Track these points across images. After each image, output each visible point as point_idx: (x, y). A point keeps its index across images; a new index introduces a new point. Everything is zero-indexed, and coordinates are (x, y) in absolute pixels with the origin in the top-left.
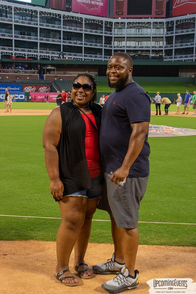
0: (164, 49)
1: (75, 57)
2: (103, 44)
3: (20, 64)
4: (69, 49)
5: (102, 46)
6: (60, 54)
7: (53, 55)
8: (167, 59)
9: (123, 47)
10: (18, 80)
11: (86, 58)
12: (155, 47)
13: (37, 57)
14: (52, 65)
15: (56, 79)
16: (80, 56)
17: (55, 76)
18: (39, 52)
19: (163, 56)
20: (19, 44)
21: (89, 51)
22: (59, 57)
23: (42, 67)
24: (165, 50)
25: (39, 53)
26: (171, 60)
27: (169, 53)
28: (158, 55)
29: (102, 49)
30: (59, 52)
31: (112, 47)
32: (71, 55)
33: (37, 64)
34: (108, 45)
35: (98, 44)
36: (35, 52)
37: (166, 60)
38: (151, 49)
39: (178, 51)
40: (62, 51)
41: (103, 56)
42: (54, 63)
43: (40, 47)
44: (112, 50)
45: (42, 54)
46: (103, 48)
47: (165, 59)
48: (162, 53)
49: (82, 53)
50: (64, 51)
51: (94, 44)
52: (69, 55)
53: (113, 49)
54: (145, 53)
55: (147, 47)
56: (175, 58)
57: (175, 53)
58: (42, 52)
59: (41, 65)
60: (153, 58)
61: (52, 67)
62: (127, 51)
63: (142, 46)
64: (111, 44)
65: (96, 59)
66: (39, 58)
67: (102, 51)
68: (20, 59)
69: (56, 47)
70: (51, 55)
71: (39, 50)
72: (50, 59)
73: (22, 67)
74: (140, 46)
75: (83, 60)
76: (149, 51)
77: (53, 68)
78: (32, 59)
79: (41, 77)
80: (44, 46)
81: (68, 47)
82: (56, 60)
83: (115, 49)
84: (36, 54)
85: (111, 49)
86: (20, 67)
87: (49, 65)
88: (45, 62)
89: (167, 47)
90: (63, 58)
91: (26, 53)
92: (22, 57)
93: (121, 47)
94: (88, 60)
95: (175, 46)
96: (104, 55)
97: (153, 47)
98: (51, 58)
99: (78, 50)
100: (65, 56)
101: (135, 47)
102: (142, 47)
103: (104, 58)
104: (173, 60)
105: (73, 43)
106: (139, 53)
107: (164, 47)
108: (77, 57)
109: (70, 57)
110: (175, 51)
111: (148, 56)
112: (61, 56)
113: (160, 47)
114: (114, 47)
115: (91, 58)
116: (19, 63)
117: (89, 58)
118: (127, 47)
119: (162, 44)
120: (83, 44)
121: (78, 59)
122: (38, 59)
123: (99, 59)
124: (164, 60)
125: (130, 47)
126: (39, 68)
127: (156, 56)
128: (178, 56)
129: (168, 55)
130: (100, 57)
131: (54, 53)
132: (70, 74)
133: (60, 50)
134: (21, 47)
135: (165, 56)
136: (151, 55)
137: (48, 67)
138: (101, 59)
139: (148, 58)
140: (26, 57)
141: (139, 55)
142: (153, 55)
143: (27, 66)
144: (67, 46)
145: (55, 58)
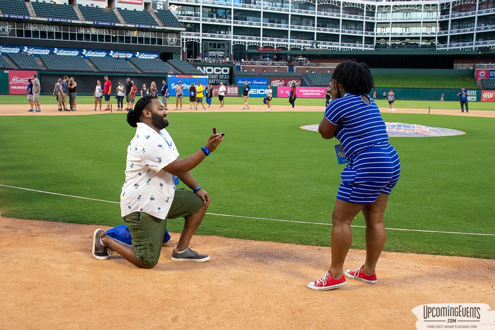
0: (436, 36)
1: (331, 46)
2: (364, 31)
3: (268, 55)
4: (323, 37)
5: (362, 33)
6: (313, 44)
7: (305, 45)
8: (440, 47)
9: (388, 34)
10: (265, 73)
11: (343, 47)
12: (427, 34)
13: (287, 46)
14: (303, 56)
15: (307, 71)
16: (336, 45)
17: (307, 68)
18: (289, 41)
19: (436, 44)
20: (268, 33)
21: (347, 39)
22: (312, 47)
23: (292, 58)
24: (438, 37)
25: (289, 43)
26: (445, 48)
27: (442, 40)
28: (430, 43)
29: (362, 37)
30: (312, 41)
31: (374, 34)
32: (325, 44)
33: (286, 55)
34: (370, 33)
35: (358, 32)
36: (285, 41)
37: (439, 49)
38: (421, 36)
39: (454, 38)
40: (315, 39)
41: (363, 44)
42: (305, 53)
43: (291, 36)
44: (374, 38)
45: (292, 44)
46: (364, 35)
47: (438, 47)
48: (435, 41)
49: (338, 41)
50: (317, 40)
51: (352, 31)
52: (324, 44)
53: (375, 36)
54: (414, 41)
55: (417, 34)
56: (450, 46)
57: (450, 41)
58: (293, 42)
59: (291, 55)
60: (423, 46)
61: (303, 57)
62: (392, 38)
63: (410, 32)
64: (373, 30)
65: (355, 48)
66: (289, 48)
67: (362, 39)
68: (268, 49)
69: (310, 36)
70: (302, 45)
71: (289, 39)
72: (302, 49)
73: (269, 58)
74: (407, 32)
75: (340, 50)
76: (418, 38)
77: (305, 59)
78: (281, 49)
79: (291, 70)
80: (295, 34)
81: (323, 35)
82: (309, 50)
83: (377, 36)
84: (285, 43)
85: (373, 36)
86: (268, 59)
87: (300, 55)
88: (296, 52)
89: (440, 34)
90: (317, 47)
91: (275, 42)
92: (270, 47)
93: (385, 34)
94: (346, 49)
95: (451, 32)
96: (365, 44)
97: (423, 34)
98: (303, 47)
99: (334, 38)
100: (318, 45)
101: (401, 34)
102: (411, 34)
103: (365, 47)
104: (448, 48)
105: (328, 31)
106: (408, 40)
107: (437, 34)
108: (333, 46)
109: (325, 46)
110: (450, 38)
111: (418, 44)
112: (314, 45)
113: (432, 34)
114: (377, 34)
115: (349, 47)
116: (266, 53)
117: (347, 47)
118: (392, 34)
119: (435, 30)
120: (341, 31)
121: (334, 48)
122: (289, 50)
123: (358, 48)
124: (437, 49)
125: (396, 33)
126: (289, 59)
127: (427, 44)
128: (454, 44)
129: (442, 44)
130: (360, 46)
131: (306, 43)
132: (323, 66)
133: (313, 39)
134: (270, 37)
135: (438, 44)
136: (421, 43)
137: (299, 57)
138: (360, 48)
139: (417, 47)
140: (275, 47)
141: (407, 43)
142: (424, 43)
143: (275, 57)
144: (321, 33)
145: (307, 48)
